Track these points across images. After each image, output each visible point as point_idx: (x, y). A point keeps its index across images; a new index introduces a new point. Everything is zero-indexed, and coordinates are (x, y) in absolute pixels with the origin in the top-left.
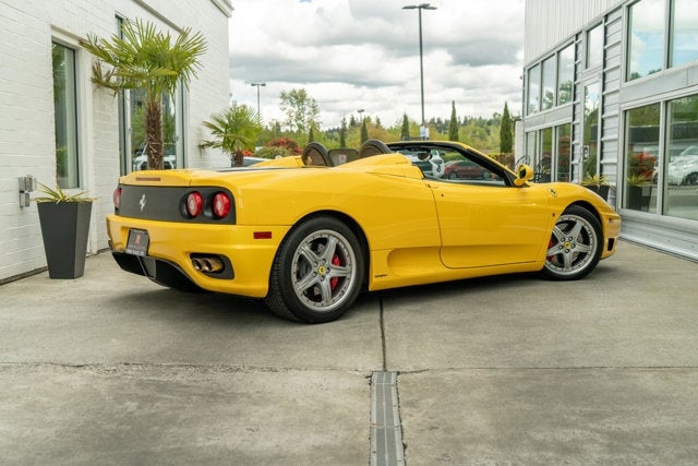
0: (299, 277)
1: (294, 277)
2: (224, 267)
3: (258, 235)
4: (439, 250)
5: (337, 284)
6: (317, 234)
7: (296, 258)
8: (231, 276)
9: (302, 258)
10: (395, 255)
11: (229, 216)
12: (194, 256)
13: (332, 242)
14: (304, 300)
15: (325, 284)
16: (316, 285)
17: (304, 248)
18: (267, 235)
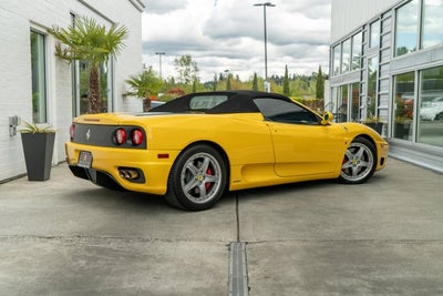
0: (186, 182)
1: (183, 182)
2: (139, 176)
3: (160, 156)
4: (274, 165)
5: (210, 186)
6: (197, 156)
7: (184, 170)
8: (143, 182)
9: (187, 170)
10: (246, 168)
11: (142, 144)
12: (120, 168)
13: (207, 160)
14: (189, 196)
15: (202, 187)
16: (196, 187)
17: (189, 164)
18: (166, 156)
